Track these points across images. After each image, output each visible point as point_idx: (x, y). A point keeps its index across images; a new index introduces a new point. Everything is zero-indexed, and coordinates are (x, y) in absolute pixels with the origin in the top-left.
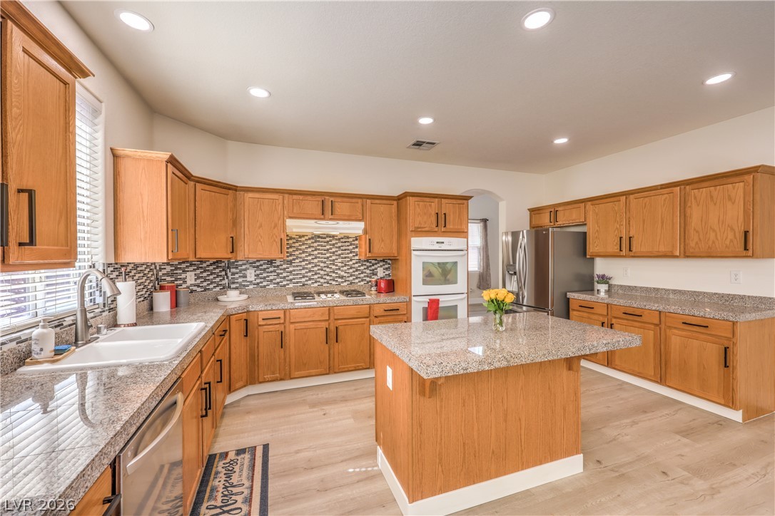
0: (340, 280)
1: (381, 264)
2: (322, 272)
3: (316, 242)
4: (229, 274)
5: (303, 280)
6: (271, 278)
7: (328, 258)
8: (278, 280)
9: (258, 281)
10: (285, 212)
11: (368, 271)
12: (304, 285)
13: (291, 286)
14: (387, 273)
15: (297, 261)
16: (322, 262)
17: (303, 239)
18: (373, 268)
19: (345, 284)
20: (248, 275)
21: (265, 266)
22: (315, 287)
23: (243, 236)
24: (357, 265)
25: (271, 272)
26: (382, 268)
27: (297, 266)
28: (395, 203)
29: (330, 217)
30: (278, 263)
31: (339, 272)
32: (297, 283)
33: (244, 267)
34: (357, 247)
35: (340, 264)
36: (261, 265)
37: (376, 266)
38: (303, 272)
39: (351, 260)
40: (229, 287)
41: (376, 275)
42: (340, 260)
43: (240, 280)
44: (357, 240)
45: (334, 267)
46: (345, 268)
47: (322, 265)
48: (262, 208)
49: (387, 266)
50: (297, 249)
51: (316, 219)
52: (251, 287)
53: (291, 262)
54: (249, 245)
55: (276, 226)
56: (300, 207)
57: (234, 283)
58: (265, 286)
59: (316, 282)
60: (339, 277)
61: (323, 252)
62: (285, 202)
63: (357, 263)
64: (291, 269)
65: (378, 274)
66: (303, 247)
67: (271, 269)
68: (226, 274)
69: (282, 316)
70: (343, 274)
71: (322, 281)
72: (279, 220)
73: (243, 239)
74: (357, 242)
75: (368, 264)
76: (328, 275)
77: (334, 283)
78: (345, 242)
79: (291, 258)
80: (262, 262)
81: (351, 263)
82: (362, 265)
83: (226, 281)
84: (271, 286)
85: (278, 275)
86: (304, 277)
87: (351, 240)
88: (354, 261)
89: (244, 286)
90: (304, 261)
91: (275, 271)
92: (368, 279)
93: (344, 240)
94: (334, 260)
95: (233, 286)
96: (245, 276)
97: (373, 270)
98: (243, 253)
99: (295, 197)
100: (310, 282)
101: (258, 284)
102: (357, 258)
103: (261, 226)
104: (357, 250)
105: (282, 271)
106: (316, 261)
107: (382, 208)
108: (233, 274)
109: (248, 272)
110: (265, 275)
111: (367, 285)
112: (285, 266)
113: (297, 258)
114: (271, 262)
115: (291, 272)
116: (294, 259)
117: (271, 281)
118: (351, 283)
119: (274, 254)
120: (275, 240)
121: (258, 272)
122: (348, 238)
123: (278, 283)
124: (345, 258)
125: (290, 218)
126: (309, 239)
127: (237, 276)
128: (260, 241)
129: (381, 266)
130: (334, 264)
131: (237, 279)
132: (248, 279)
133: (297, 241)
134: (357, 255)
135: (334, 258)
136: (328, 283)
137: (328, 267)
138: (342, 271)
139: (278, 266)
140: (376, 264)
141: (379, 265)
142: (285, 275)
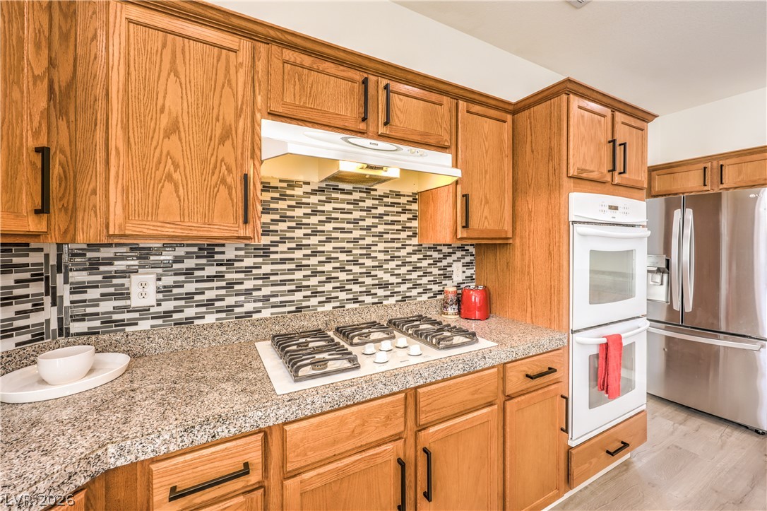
0: (381, 292)
1: (459, 254)
2: (343, 276)
3: (329, 200)
4: (64, 291)
5: (299, 296)
6: (210, 295)
7: (355, 241)
8: (230, 301)
9: (168, 306)
10: (259, 99)
11: (435, 271)
12: (299, 310)
13: (266, 313)
14: (469, 273)
15: (282, 247)
16: (343, 250)
17: (298, 192)
18: (445, 263)
19: (392, 301)
20: (135, 291)
21: (190, 263)
22: (326, 314)
23: (100, 155)
24: (414, 258)
25: (210, 279)
26: (460, 264)
27: (283, 261)
28: (509, 117)
29: (382, 130)
30: (230, 253)
31: (380, 274)
32: (283, 304)
33: (120, 265)
34: (415, 218)
35: (381, 256)
36: (178, 260)
37: (449, 260)
38: (299, 275)
39: (404, 246)
40: (63, 331)
41: (450, 277)
42: (381, 246)
43: (106, 306)
44: (415, 201)
45: (369, 262)
46: (392, 264)
47: (343, 257)
48: (180, 68)
49: (468, 259)
50: (284, 218)
51: (344, 130)
52: (145, 325)
53: (265, 252)
54: (125, 191)
55: (226, 135)
56: (303, 88)
57: (81, 318)
58: (189, 321)
59: (329, 300)
60: (380, 286)
61: (345, 225)
62: (260, 66)
63: (414, 252)
64: (266, 269)
65: (454, 277)
66: (299, 212)
67: (211, 270)
68: (51, 291)
69: (255, 457)
70: (387, 277)
71: (343, 295)
72: (238, 116)
73: (100, 167)
74: (415, 206)
75: (436, 255)
76: (355, 281)
77: (369, 300)
78: (393, 205)
79: (266, 240)
80: (181, 252)
81: (403, 253)
82: (425, 258)
83: (50, 313)
84: (210, 319)
85: (230, 285)
86: (299, 289)
87: (403, 200)
88: (409, 249)
89: (121, 323)
90: (299, 247)
91: (219, 276)
92: (436, 288)
93: (390, 200)
94: (368, 247)
95: (76, 327)
96: (123, 294)
97: (444, 268)
98: (101, 220)
99: (289, 54)
100: (314, 301)
101: (168, 314)
102: (415, 241)
103: (173, 129)
104: (415, 224)
105: (242, 275)
106: (328, 247)
107: (488, 126)
108: (79, 289)
109: (134, 282)
110: (190, 287)
111: (433, 300)
112: (249, 262)
113: (283, 240)
114: (209, 250)
115: (265, 277)
116: (275, 244)
117: (210, 303)
118: (404, 299)
119: (223, 224)
120: (223, 181)
121: (168, 280)
122: (398, 195)
123: (229, 309)
124: (393, 240)
125: (274, 115)
126: (314, 192)
127: (93, 294)
128: (169, 177)
129: (459, 260)
130: (368, 256)
131: (95, 303)
132: (135, 301)
133: (283, 197)
134: (415, 235)
135: (369, 240)
136: (355, 300)
137: (355, 262)
138: (386, 271)
139: (230, 262)
140: (450, 254)
141: (454, 257)
142: (249, 284)
